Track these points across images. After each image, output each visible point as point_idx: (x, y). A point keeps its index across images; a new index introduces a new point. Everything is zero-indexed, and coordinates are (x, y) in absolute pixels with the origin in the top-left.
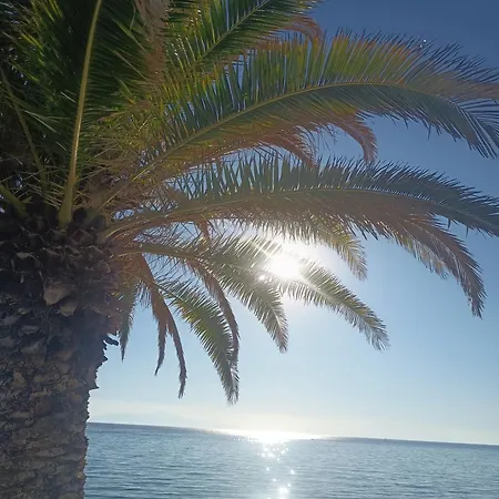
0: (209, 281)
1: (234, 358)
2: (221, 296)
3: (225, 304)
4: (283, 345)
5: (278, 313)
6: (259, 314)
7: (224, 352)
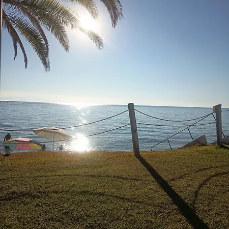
0: (32, 19)
1: (47, 54)
2: (39, 27)
3: (41, 30)
4: (67, 49)
5: (64, 35)
6: (56, 35)
7: (43, 51)
